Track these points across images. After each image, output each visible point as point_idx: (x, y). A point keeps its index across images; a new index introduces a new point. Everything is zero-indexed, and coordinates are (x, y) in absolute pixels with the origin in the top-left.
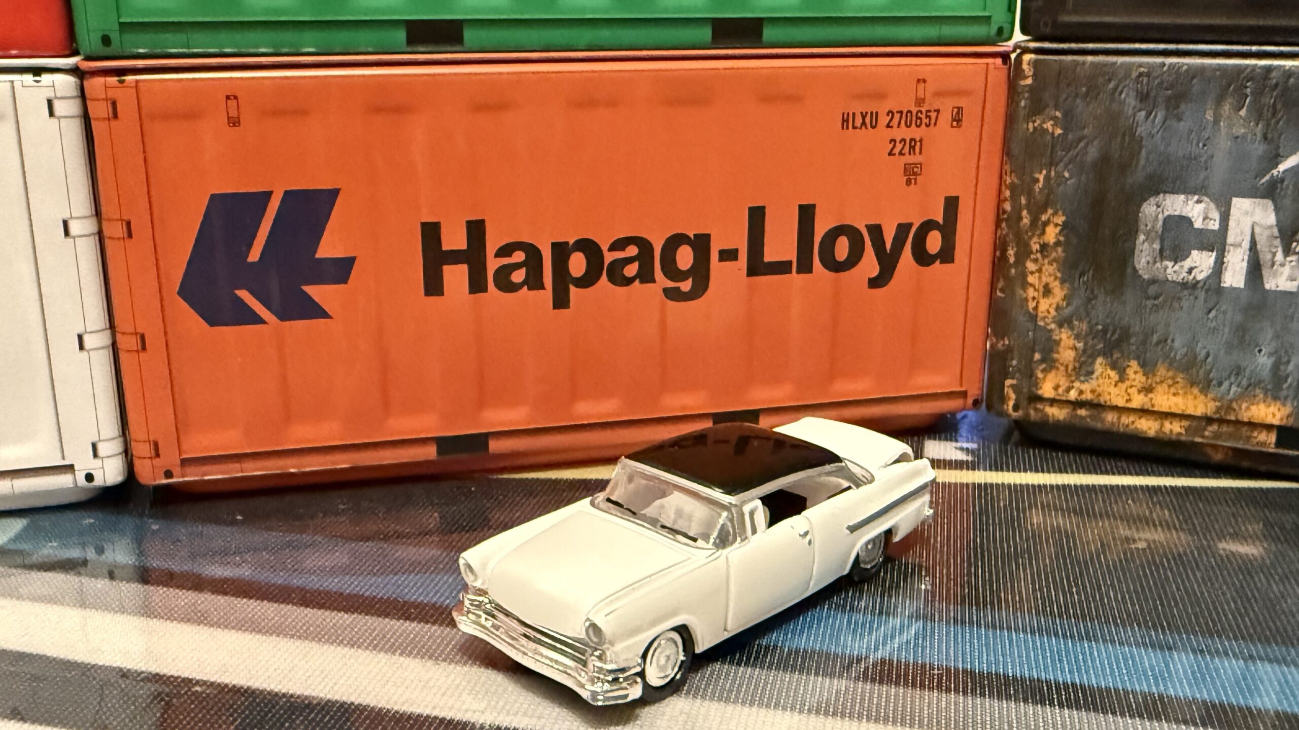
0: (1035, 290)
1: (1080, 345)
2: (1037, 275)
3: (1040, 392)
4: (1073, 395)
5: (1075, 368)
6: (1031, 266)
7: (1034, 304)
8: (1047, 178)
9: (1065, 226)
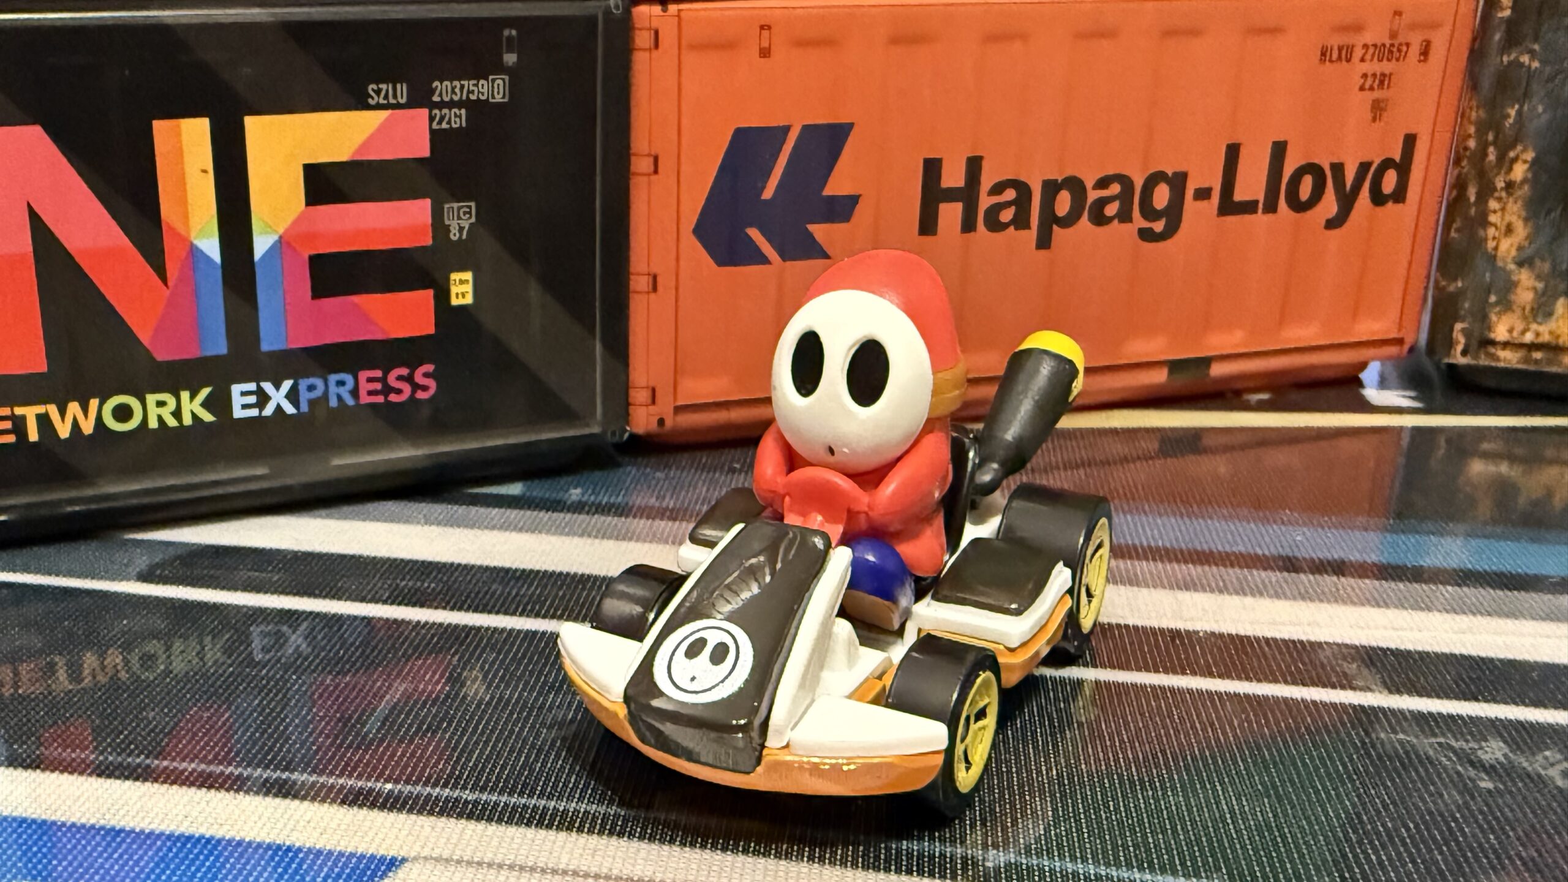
0: (1497, 228)
1: (1540, 286)
2: (1499, 214)
3: (1492, 336)
4: (1529, 337)
5: (1532, 309)
6: (1493, 204)
7: (1494, 244)
8: (1519, 113)
9: (1534, 163)
